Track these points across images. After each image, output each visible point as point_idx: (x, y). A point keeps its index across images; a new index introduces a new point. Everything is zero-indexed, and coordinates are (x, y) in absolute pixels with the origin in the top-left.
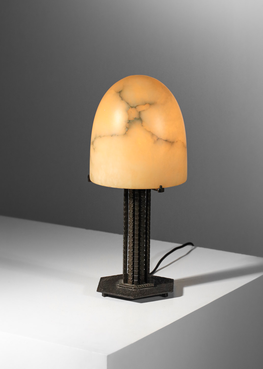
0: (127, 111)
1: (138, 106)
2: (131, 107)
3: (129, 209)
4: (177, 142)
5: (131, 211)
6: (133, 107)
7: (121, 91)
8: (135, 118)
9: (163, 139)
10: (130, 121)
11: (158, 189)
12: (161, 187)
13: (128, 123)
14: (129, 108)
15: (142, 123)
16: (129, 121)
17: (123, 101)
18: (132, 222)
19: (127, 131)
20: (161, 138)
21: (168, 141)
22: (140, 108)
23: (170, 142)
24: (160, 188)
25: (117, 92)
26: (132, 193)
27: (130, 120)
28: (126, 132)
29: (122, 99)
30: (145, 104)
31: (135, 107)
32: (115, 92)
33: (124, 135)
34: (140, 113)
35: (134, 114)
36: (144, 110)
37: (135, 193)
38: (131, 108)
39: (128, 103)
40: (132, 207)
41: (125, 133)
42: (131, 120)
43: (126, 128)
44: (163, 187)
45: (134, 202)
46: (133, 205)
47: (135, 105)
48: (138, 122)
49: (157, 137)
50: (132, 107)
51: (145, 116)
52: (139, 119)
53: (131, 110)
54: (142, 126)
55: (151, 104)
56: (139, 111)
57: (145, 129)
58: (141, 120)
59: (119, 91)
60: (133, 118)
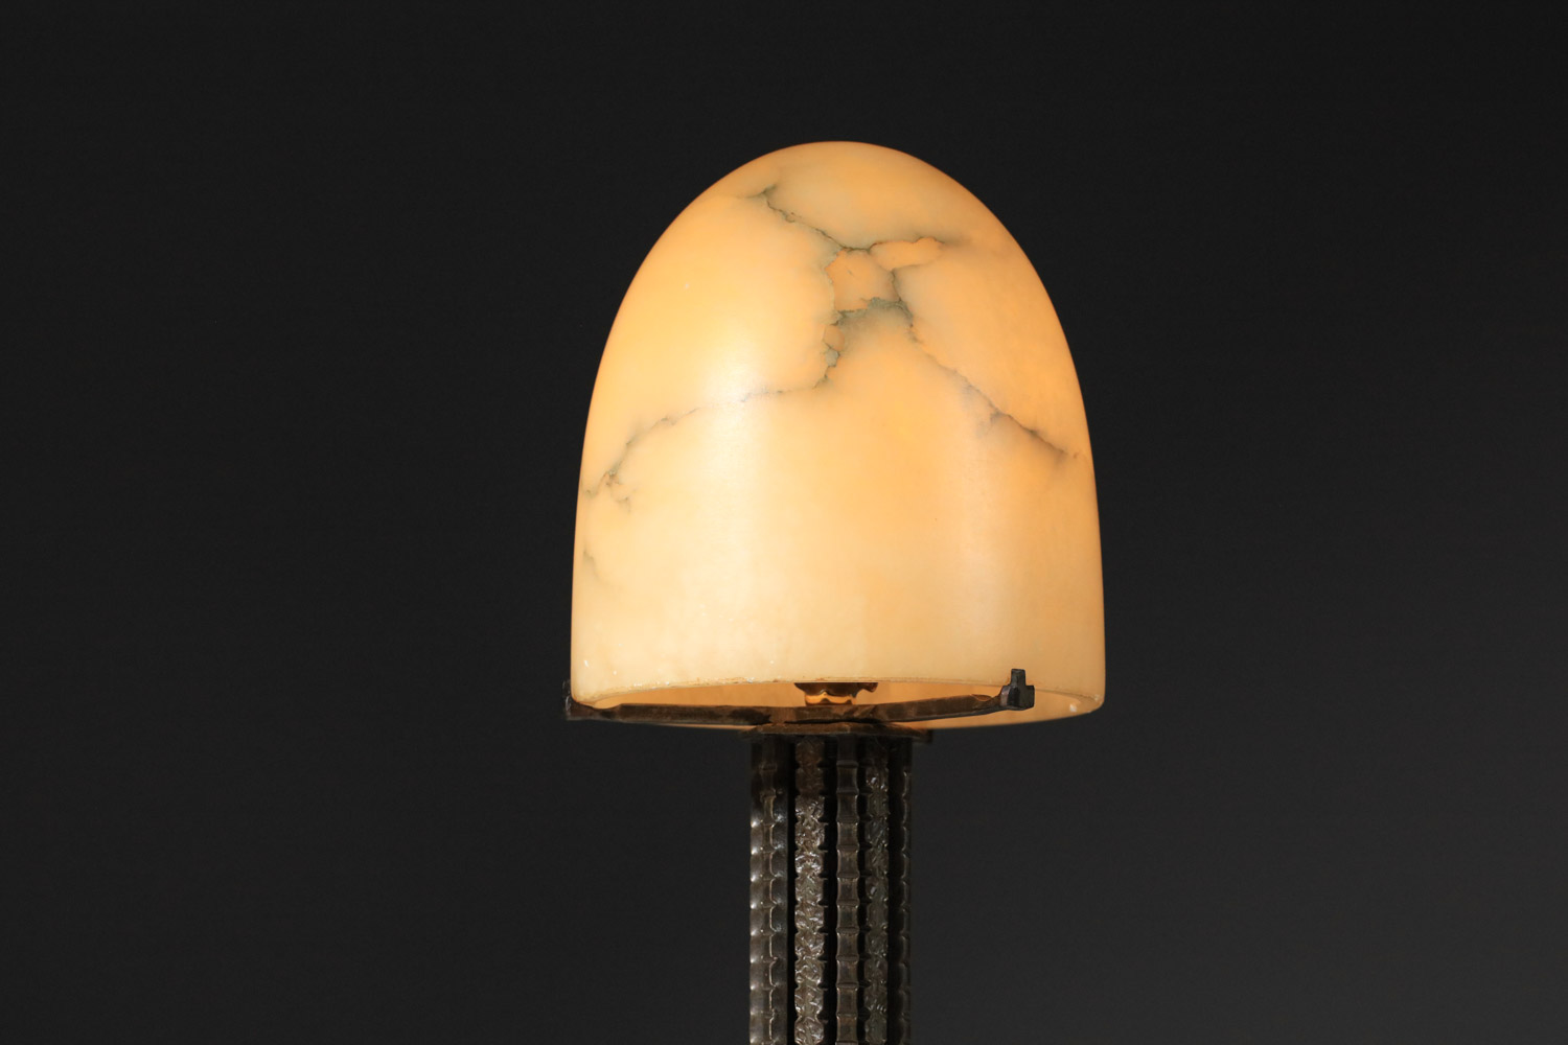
0: (826, 269)
1: (881, 243)
2: (845, 248)
3: (802, 862)
5: (812, 871)
6: (856, 249)
7: (774, 188)
8: (875, 299)
9: (1017, 422)
10: (848, 314)
11: (1005, 692)
12: (1019, 675)
13: (836, 324)
14: (837, 254)
15: (912, 326)
16: (839, 316)
17: (793, 224)
18: (821, 931)
19: (835, 366)
20: (1010, 413)
21: (1042, 440)
22: (898, 256)
24: (1015, 685)
25: (751, 196)
27: (847, 309)
28: (826, 371)
29: (788, 217)
30: (918, 238)
31: (868, 250)
32: (739, 197)
33: (815, 388)
34: (894, 275)
35: (862, 282)
36: (914, 266)
37: (838, 763)
38: (844, 253)
39: (824, 234)
40: (821, 847)
41: (826, 376)
42: (850, 311)
43: (825, 348)
44: (1028, 680)
46: (823, 835)
47: (866, 241)
48: (891, 323)
49: (992, 404)
50: (852, 249)
51: (920, 293)
52: (897, 304)
53: (846, 262)
54: (915, 339)
55: (947, 242)
56: (890, 269)
57: (930, 357)
58: (907, 309)
59: (762, 190)
60: (863, 299)
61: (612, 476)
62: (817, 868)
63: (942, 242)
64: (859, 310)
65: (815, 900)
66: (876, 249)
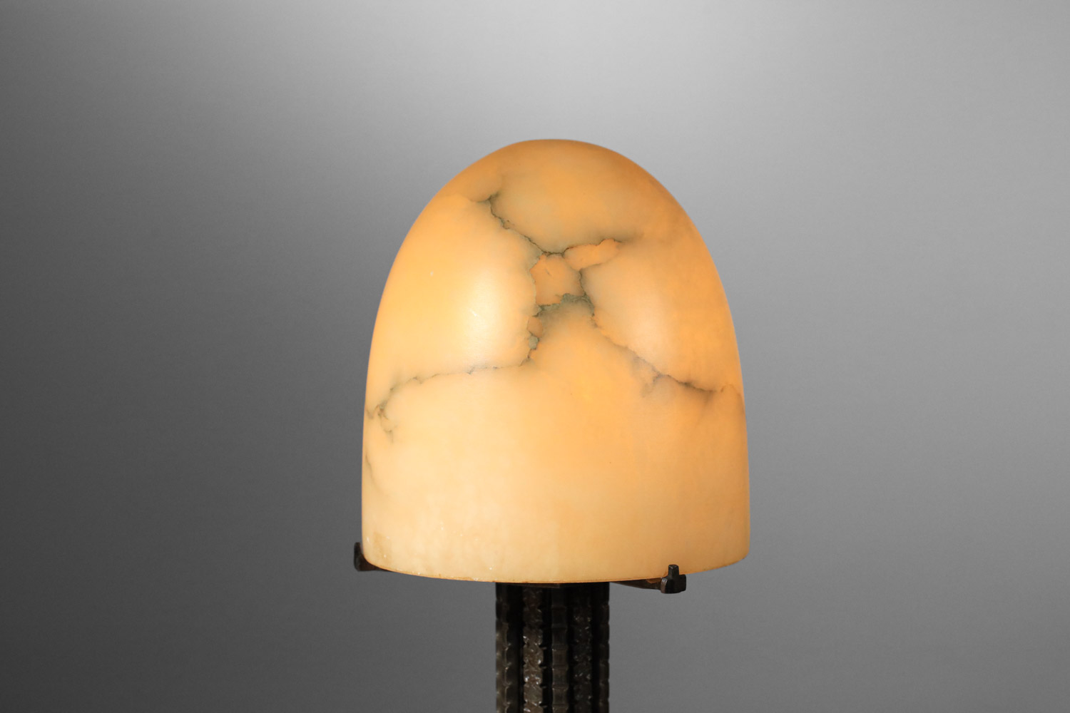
0: (530, 270)
1: (572, 247)
2: (545, 252)
3: (529, 674)
4: (722, 390)
5: (535, 681)
6: (553, 253)
7: (497, 195)
8: (566, 294)
9: (674, 379)
10: (545, 308)
11: (664, 581)
12: (674, 569)
13: (537, 316)
14: (539, 258)
15: (593, 315)
16: (540, 309)
17: (508, 231)
19: (535, 349)
20: (667, 374)
21: (694, 388)
22: (584, 257)
23: (701, 390)
24: (671, 577)
25: (479, 202)
26: (540, 608)
27: (545, 303)
28: (530, 353)
29: (504, 224)
30: (600, 240)
31: (562, 254)
32: (472, 200)
33: (521, 365)
34: (581, 274)
35: (558, 280)
36: (598, 265)
38: (544, 257)
39: (530, 240)
40: (541, 665)
41: (529, 357)
42: (548, 305)
43: (529, 335)
44: (681, 573)
45: (547, 644)
46: (542, 657)
47: (562, 246)
48: (578, 313)
49: (654, 370)
50: (550, 254)
51: (600, 285)
52: (583, 298)
53: (545, 265)
54: (596, 326)
55: (622, 241)
56: (578, 269)
57: (607, 338)
58: (590, 302)
59: (488, 197)
60: (557, 295)
61: (382, 410)
62: (539, 681)
63: (620, 242)
64: (554, 304)
65: (537, 703)
66: (569, 253)
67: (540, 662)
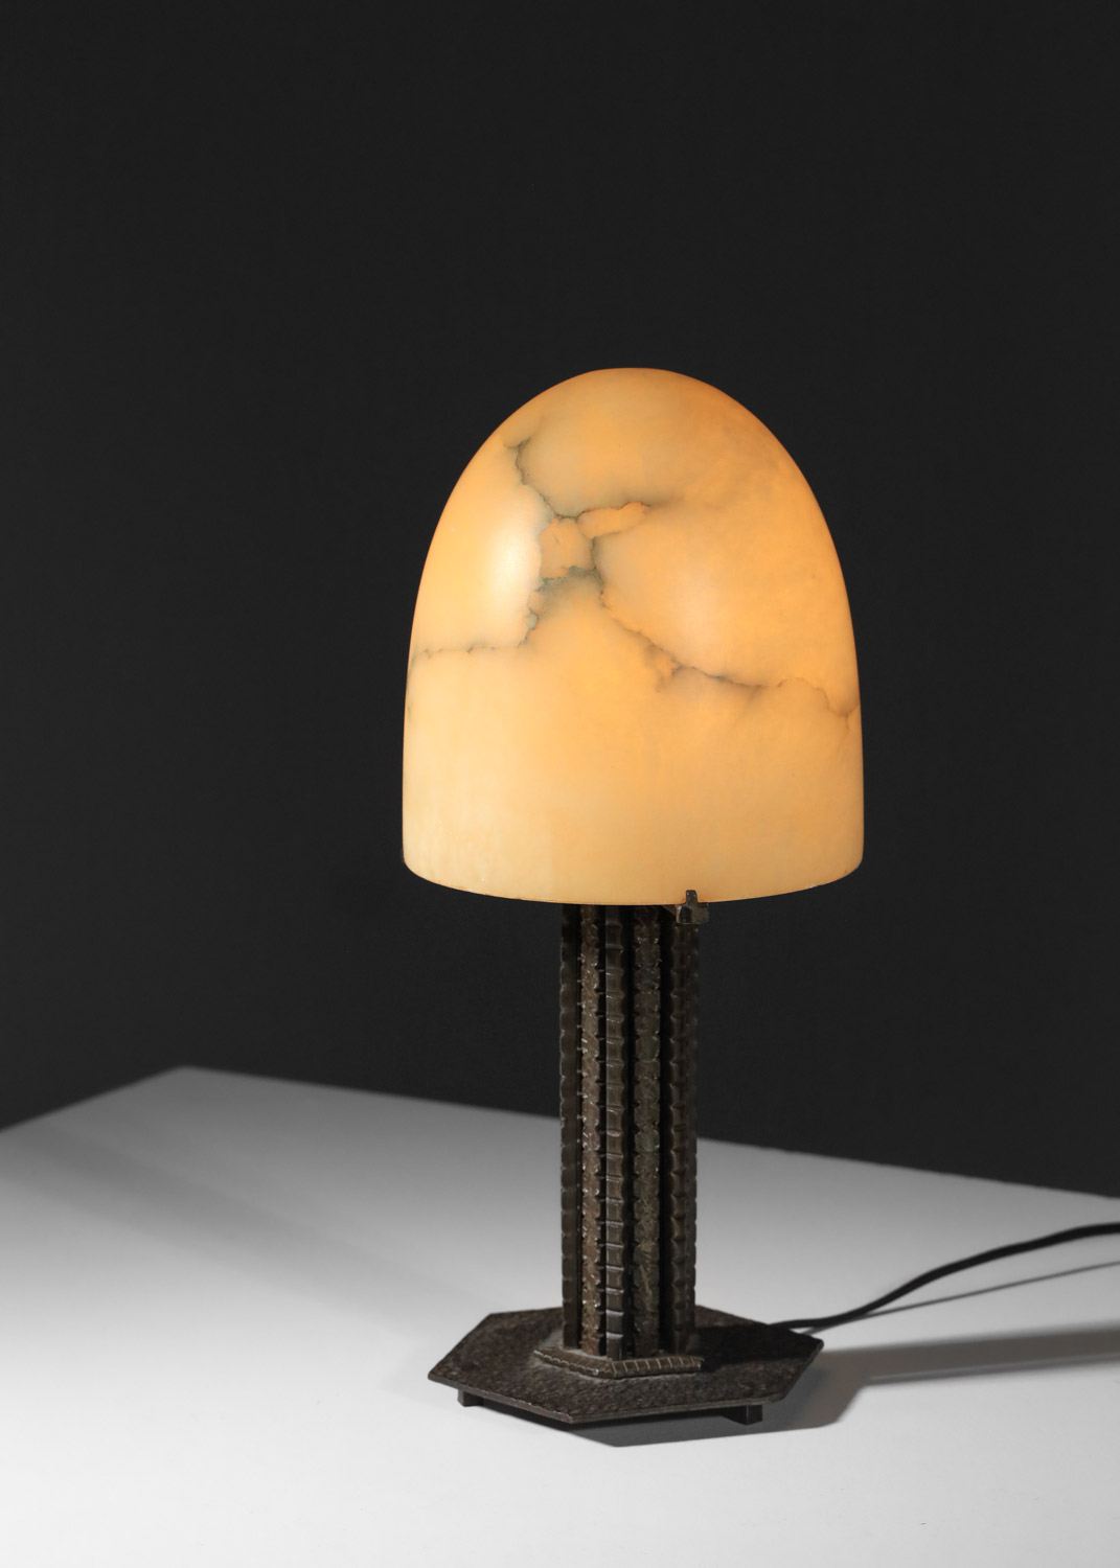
0: (539, 536)
1: (588, 511)
2: (559, 515)
3: (587, 999)
4: (780, 685)
5: (592, 1008)
6: (567, 517)
7: (527, 442)
8: (573, 567)
9: (706, 673)
10: (551, 582)
11: (684, 908)
13: (540, 590)
14: (550, 521)
15: (602, 592)
16: (542, 583)
17: (525, 487)
18: (597, 1059)
19: (536, 628)
20: (692, 666)
21: (731, 682)
22: (598, 524)
23: (743, 686)
24: (689, 904)
25: (511, 449)
27: (552, 575)
28: (528, 633)
29: (525, 477)
30: (625, 502)
31: (576, 518)
32: (507, 447)
33: (519, 647)
34: (595, 544)
35: (568, 549)
36: (615, 534)
37: (606, 922)
38: (557, 522)
39: (545, 500)
40: (597, 990)
41: (527, 637)
42: (554, 579)
43: (529, 612)
44: (698, 899)
45: (601, 966)
46: (598, 980)
47: (574, 512)
48: (585, 590)
49: (675, 660)
50: (563, 517)
51: (619, 559)
52: (592, 573)
53: (558, 530)
54: (604, 606)
55: (653, 505)
56: (592, 537)
57: (616, 620)
58: (600, 577)
59: (518, 444)
60: (563, 568)
62: (595, 1007)
63: (648, 506)
64: (559, 578)
65: (593, 1032)
66: (584, 517)
67: (595, 986)
